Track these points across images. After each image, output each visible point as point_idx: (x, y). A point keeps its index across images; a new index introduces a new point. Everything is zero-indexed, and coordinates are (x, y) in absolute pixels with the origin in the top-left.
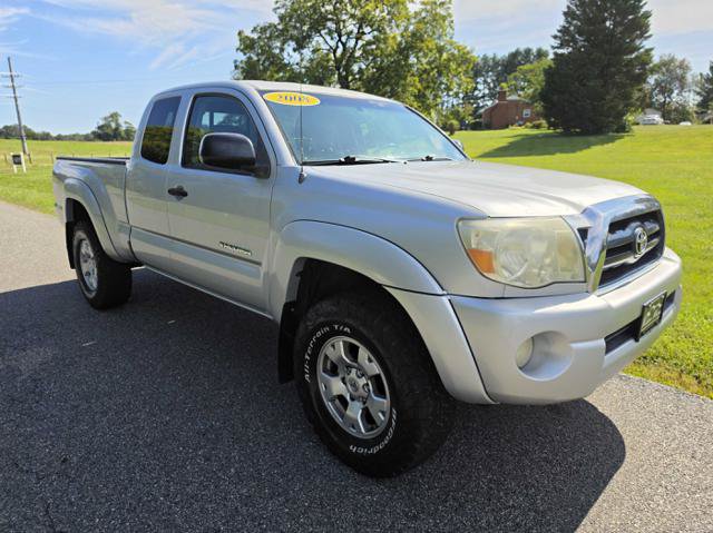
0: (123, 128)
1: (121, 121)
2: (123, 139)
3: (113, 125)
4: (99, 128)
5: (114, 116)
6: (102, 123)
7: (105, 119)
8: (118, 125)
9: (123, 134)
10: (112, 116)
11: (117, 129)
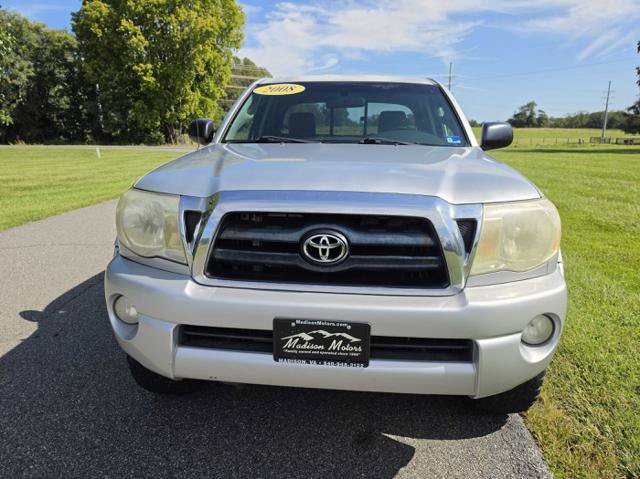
0: (537, 116)
1: (536, 109)
2: (534, 126)
3: (528, 113)
4: (516, 116)
5: (531, 105)
6: (518, 111)
7: (522, 108)
8: (532, 114)
9: (535, 122)
10: (528, 106)
11: (530, 116)
